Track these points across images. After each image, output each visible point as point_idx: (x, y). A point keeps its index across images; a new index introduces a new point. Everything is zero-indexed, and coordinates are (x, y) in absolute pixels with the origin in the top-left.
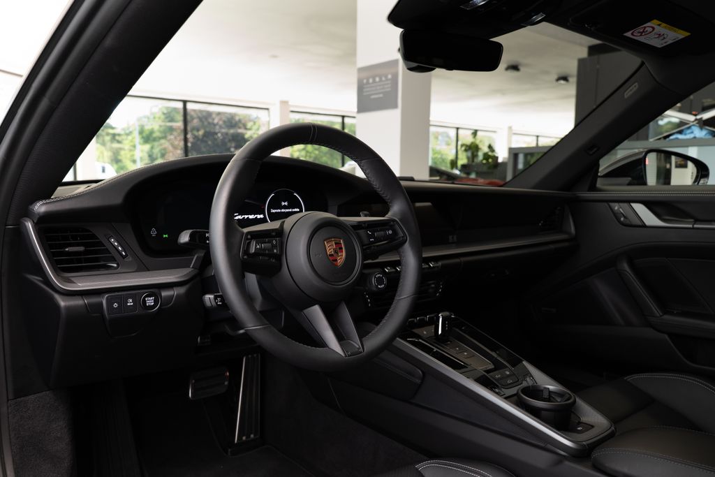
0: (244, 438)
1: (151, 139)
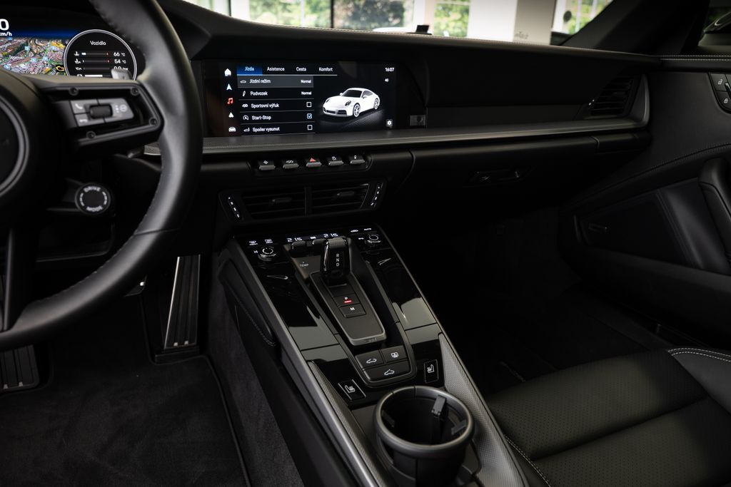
0: (176, 344)
1: (318, 8)
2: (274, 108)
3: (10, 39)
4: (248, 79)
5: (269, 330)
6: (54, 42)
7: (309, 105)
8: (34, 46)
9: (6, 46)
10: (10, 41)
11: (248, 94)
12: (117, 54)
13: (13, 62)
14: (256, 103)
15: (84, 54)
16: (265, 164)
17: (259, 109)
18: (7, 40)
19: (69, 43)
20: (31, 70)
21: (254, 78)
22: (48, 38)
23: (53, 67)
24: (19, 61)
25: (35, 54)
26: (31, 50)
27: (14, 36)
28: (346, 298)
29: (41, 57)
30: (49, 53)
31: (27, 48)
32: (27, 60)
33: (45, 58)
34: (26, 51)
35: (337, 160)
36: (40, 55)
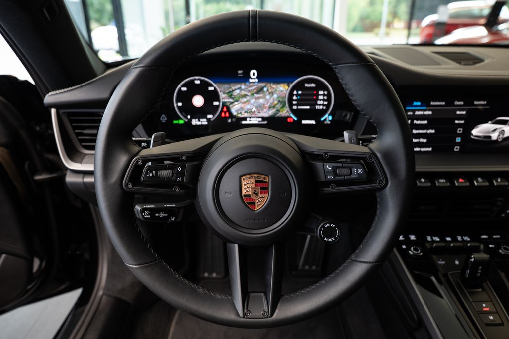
0: (307, 267)
2: (431, 133)
3: (256, 83)
4: (414, 111)
5: (415, 316)
6: (282, 85)
7: (460, 131)
8: (270, 88)
9: (253, 88)
10: (256, 85)
11: (412, 122)
12: (321, 93)
13: (256, 99)
14: (416, 129)
15: (300, 93)
16: (422, 182)
17: (419, 134)
18: (254, 84)
19: (292, 85)
20: (266, 103)
21: (419, 110)
22: (279, 82)
23: (279, 101)
24: (259, 98)
25: (270, 93)
26: (268, 90)
27: (259, 82)
28: (484, 305)
29: (273, 95)
30: (278, 92)
31: (265, 89)
32: (264, 97)
33: (275, 96)
34: (264, 92)
35: (483, 182)
36: (272, 94)
